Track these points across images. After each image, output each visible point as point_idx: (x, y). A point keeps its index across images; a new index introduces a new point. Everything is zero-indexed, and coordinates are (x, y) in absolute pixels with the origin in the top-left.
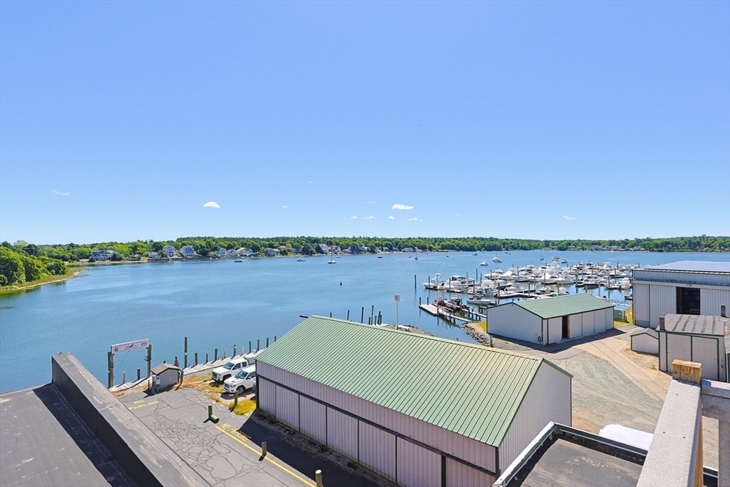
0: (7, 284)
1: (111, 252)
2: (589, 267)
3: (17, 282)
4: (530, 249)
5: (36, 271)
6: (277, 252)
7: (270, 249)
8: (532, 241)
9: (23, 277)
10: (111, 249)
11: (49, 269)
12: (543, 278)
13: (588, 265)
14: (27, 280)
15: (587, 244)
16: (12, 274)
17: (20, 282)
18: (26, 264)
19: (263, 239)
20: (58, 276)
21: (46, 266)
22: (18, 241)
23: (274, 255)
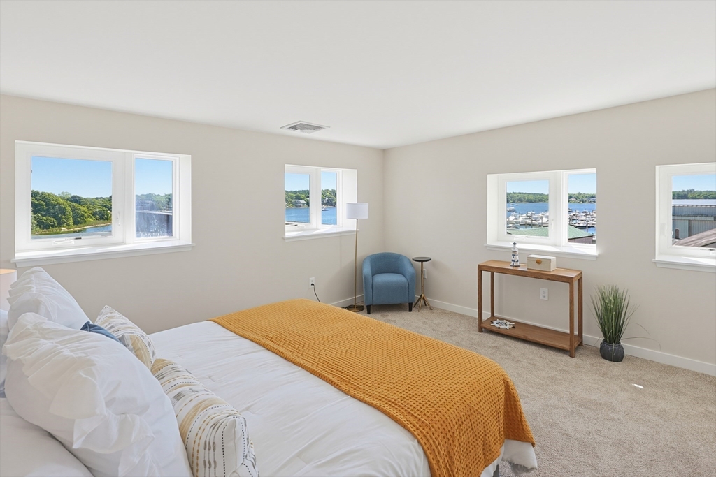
0: (56, 227)
1: (150, 202)
2: (585, 214)
3: (65, 225)
4: (535, 201)
5: (82, 215)
6: (304, 204)
7: (297, 200)
8: (537, 194)
9: (71, 221)
10: (149, 200)
11: (94, 214)
12: (541, 222)
13: (583, 212)
14: (74, 223)
15: (586, 197)
16: (61, 218)
17: (68, 225)
18: (74, 210)
19: (291, 192)
20: (102, 221)
21: (90, 212)
22: (62, 193)
23: (300, 206)
